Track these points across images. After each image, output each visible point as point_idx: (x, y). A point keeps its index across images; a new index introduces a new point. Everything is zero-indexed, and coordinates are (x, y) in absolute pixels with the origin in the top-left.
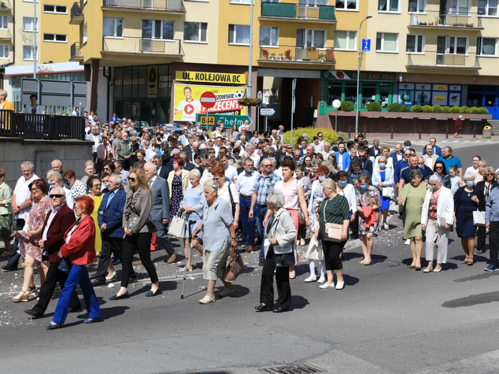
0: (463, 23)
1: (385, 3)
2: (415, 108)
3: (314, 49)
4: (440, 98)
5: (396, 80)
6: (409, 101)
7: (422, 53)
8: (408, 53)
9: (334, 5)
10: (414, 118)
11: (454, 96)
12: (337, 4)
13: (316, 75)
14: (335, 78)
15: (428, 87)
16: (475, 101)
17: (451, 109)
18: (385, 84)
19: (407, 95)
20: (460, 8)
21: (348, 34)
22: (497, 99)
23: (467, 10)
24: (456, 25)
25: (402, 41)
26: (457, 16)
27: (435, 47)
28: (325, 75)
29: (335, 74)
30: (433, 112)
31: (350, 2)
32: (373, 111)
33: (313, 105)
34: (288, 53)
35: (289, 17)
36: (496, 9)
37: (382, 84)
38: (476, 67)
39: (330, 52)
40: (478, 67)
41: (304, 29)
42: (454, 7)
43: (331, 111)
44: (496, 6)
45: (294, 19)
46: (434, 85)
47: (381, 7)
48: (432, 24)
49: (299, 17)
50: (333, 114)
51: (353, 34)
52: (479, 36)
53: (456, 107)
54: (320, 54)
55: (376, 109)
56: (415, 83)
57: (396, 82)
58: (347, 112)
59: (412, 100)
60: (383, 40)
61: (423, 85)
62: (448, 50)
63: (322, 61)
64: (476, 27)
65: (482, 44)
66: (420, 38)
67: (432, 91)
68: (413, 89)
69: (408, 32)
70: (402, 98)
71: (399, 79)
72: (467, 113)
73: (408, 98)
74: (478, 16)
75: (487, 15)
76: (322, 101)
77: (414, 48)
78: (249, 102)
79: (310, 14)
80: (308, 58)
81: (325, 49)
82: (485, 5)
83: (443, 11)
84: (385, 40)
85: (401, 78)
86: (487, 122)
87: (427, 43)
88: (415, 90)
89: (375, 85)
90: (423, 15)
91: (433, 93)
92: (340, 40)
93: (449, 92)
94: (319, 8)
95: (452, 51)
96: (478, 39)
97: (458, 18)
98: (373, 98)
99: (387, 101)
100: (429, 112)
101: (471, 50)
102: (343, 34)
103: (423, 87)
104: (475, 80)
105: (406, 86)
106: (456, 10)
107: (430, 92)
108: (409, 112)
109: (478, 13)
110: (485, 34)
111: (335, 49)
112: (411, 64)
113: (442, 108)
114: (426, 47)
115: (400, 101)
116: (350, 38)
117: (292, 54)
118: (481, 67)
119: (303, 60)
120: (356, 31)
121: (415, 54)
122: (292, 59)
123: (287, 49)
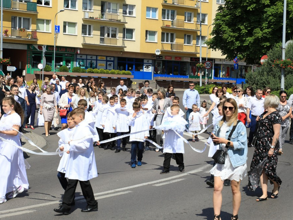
0: (115, 19)
1: (67, 3)
2: (89, 71)
3: (25, 30)
4: (101, 65)
5: (76, 53)
6: (83, 66)
7: (91, 36)
8: (83, 35)
9: (36, 2)
10: (88, 77)
11: (110, 64)
12: (37, 1)
13: (25, 48)
14: (37, 50)
15: (94, 58)
16: (122, 67)
17: (110, 71)
18: (69, 55)
19: (82, 62)
20: (112, 9)
21: (45, 21)
22: (134, 66)
23: (117, 11)
24: (111, 20)
25: (79, 28)
26: (112, 14)
27: (98, 33)
28: (31, 47)
29: (37, 47)
30: (100, 73)
31: (45, 1)
32: (64, 72)
33: (21, 67)
34: (6, 32)
35: (6, 8)
36: (133, 11)
37: (66, 55)
38: (123, 46)
39: (34, 32)
40: (124, 46)
41: (16, 17)
42: (109, 9)
43: (37, 71)
44: (133, 10)
45: (10, 10)
46: (98, 56)
47: (66, 6)
48: (97, 18)
49: (13, 8)
50: (38, 73)
51: (48, 22)
52: (124, 27)
53: (113, 70)
54: (28, 34)
55: (65, 70)
56: (87, 55)
57: (76, 54)
58: (47, 72)
59: (85, 65)
60: (67, 26)
61: (92, 56)
62: (106, 35)
63: (29, 38)
64: (123, 21)
65: (125, 32)
66: (90, 26)
67: (97, 60)
68: (86, 58)
69: (83, 23)
70: (79, 64)
71: (78, 52)
72: (120, 74)
73: (83, 64)
74: (123, 15)
75: (128, 15)
76: (29, 65)
77: (86, 32)
78: (2, 61)
79: (20, 7)
80: (20, 36)
81: (30, 30)
82: (127, 9)
83: (103, 11)
84: (68, 27)
85: (79, 51)
86: (130, 80)
87: (94, 30)
88: (87, 59)
89: (62, 56)
90: (91, 12)
91: (98, 61)
92: (40, 25)
93: (107, 61)
94: (26, 3)
95: (108, 36)
96: (123, 29)
97: (112, 15)
98: (61, 63)
99: (70, 65)
100: (97, 73)
101: (120, 35)
102: (42, 21)
103: (91, 57)
104: (122, 54)
105: (81, 57)
106: (110, 10)
107: (95, 61)
108: (85, 73)
109: (123, 14)
110: (127, 26)
111: (37, 31)
112: (85, 43)
113: (105, 71)
114: (93, 32)
115: (78, 66)
116: (46, 24)
117: (9, 33)
118: (125, 46)
119: (17, 37)
120: (51, 20)
121: (87, 37)
122: (10, 36)
123: (5, 29)
